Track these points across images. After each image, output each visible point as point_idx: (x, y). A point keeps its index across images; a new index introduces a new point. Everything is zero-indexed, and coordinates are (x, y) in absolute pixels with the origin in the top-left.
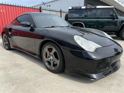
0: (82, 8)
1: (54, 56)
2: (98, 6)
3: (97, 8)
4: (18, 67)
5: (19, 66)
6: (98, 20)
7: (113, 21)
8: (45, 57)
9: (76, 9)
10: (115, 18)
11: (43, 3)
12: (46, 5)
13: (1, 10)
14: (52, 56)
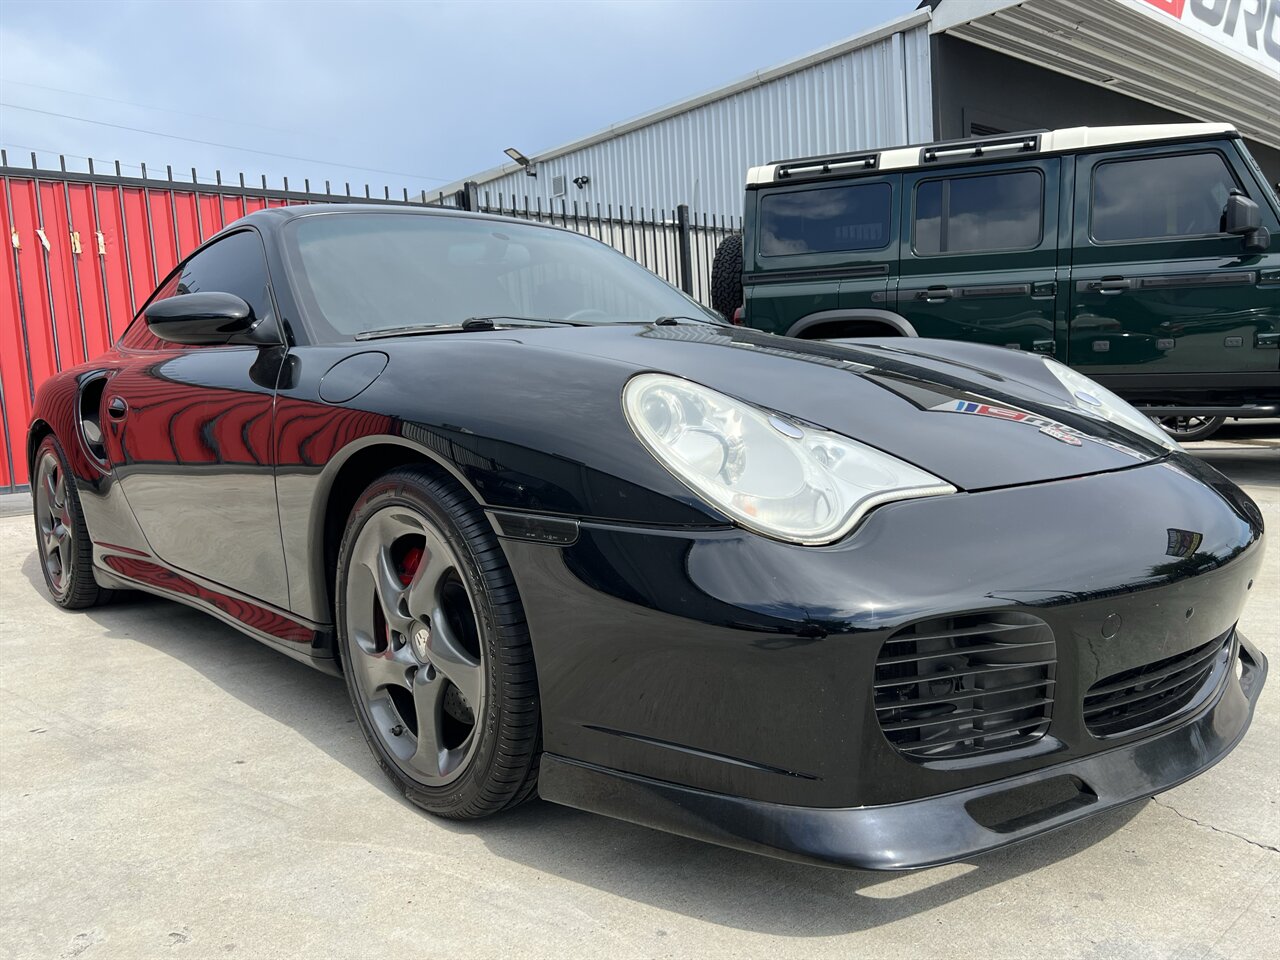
0: (883, 166)
1: (438, 618)
2: (1058, 133)
3: (1045, 148)
4: (92, 765)
5: (109, 757)
6: (1064, 273)
7: (1236, 274)
8: (366, 644)
9: (827, 177)
10: (1256, 240)
11: (522, 160)
12: (550, 173)
13: (76, 238)
14: (426, 620)
